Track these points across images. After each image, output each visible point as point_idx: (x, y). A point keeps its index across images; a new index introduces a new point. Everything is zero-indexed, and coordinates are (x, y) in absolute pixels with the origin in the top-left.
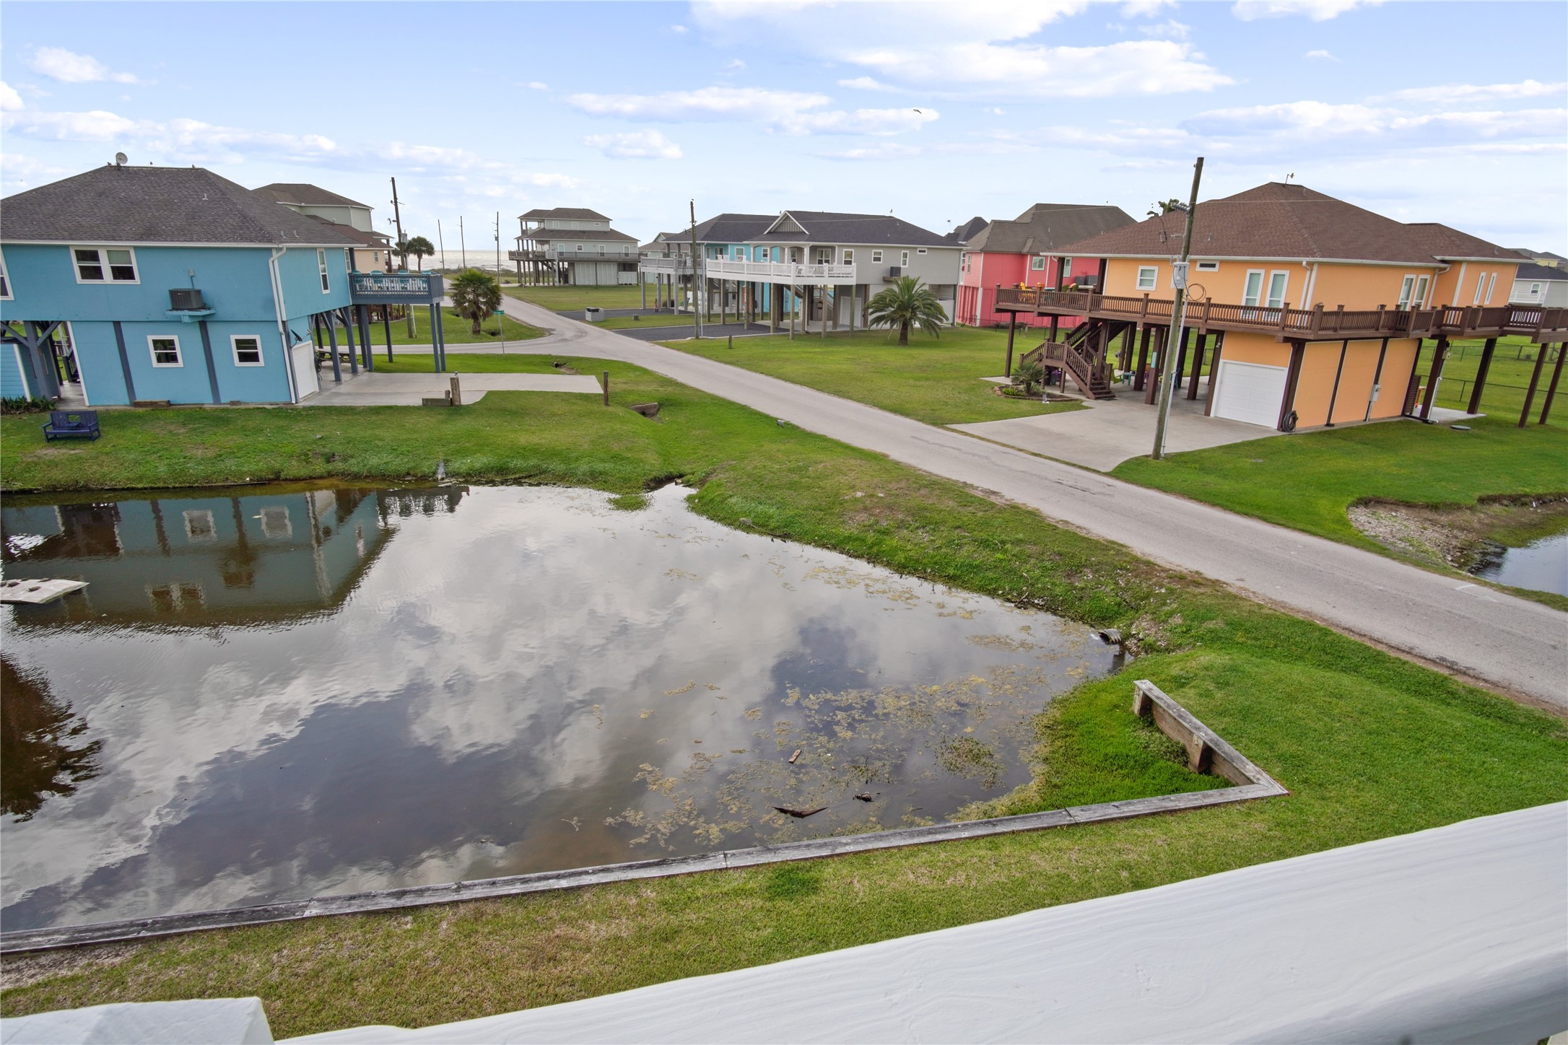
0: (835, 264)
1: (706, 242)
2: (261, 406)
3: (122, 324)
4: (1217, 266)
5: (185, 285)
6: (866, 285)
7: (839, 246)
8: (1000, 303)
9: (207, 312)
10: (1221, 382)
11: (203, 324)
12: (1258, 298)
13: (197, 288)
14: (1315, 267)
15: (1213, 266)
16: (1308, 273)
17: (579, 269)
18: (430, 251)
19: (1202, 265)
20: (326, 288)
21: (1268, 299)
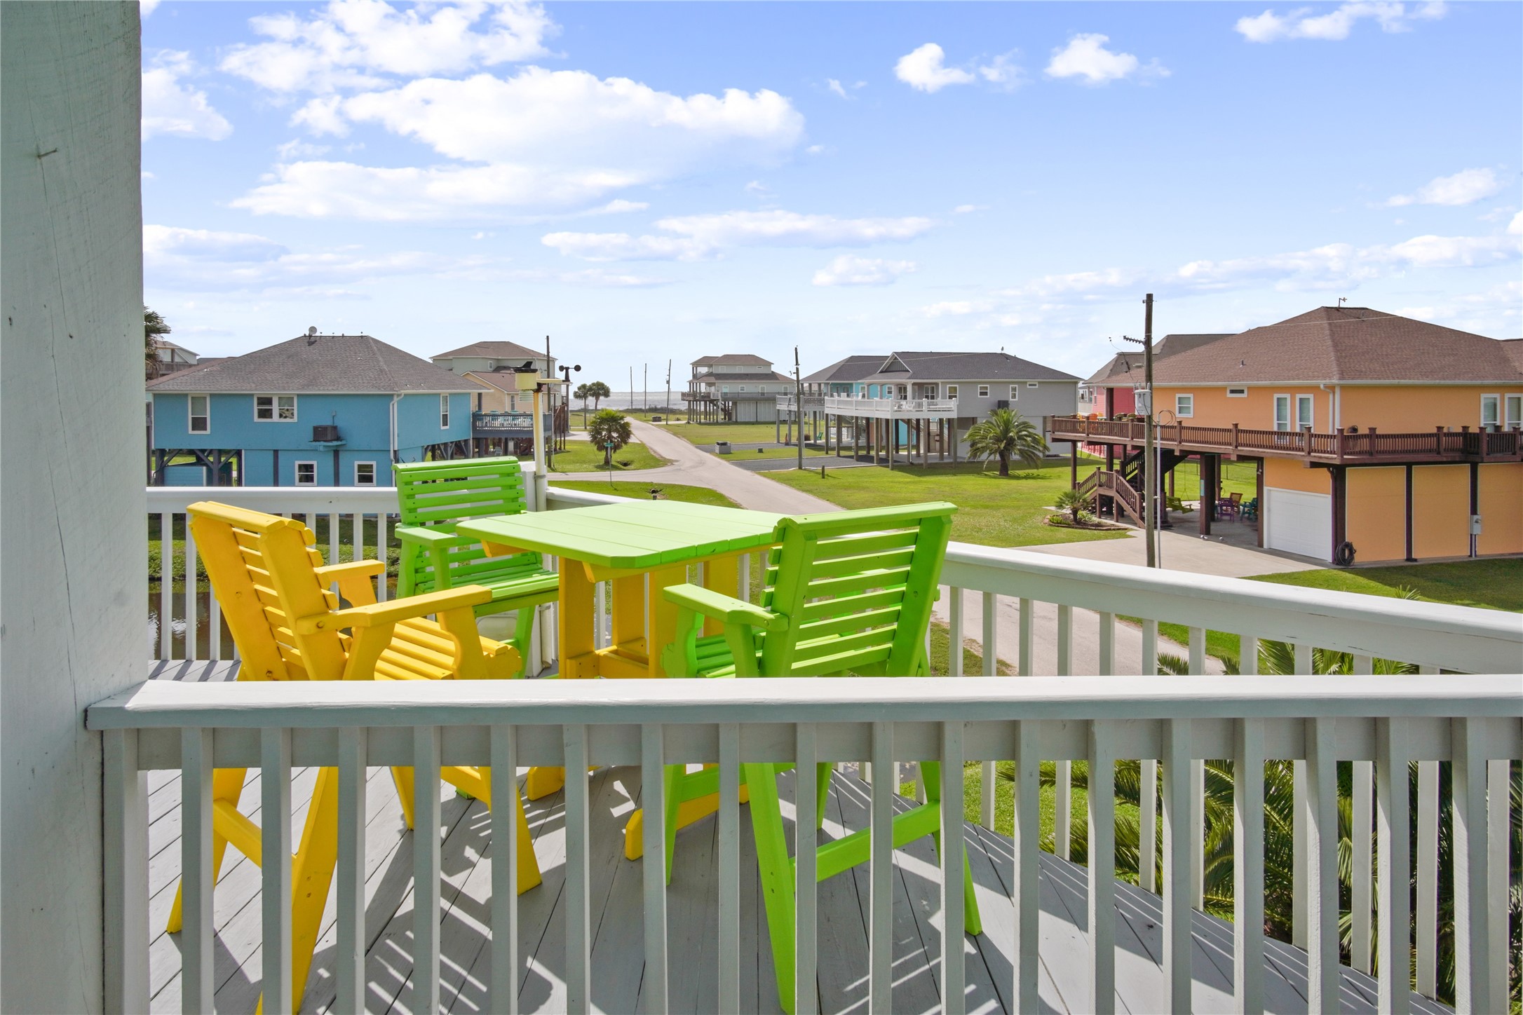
0: (939, 399)
1: (831, 382)
2: (368, 519)
3: (279, 452)
4: (1246, 391)
5: (327, 422)
6: (973, 418)
7: (942, 383)
8: (1056, 433)
9: (339, 443)
10: (1269, 510)
11: (336, 453)
12: (1288, 422)
13: (335, 425)
14: (1338, 391)
15: (1242, 392)
16: (1331, 396)
17: (741, 407)
18: (606, 392)
19: (1232, 392)
20: (445, 424)
21: (1298, 423)
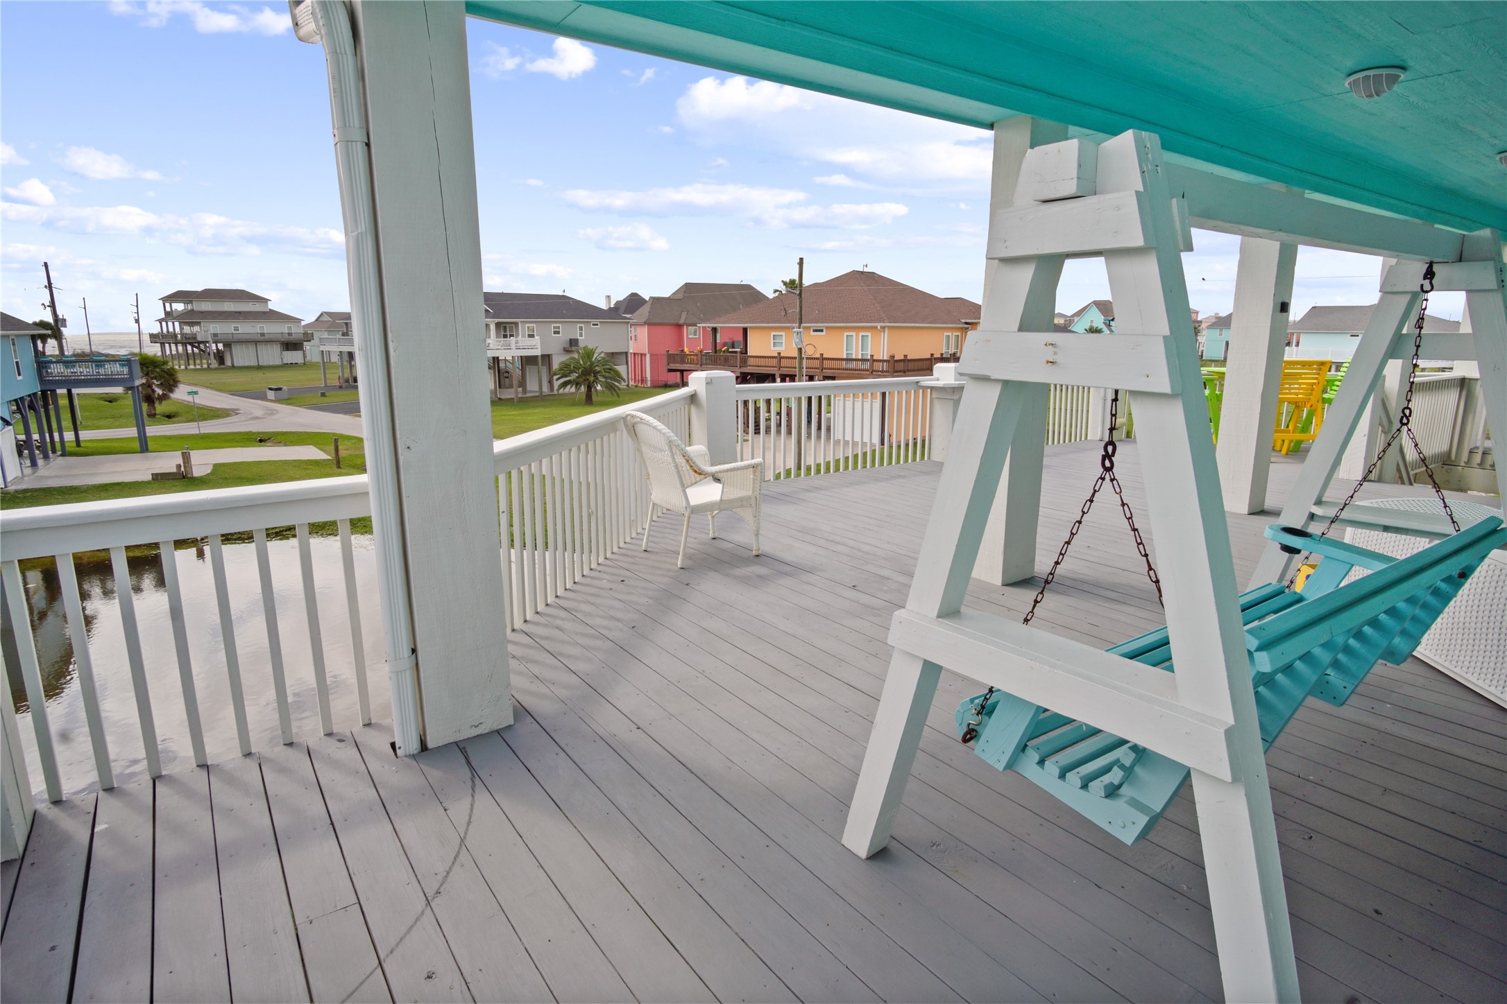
0: (520, 337)
4: (824, 330)
6: (549, 355)
7: (521, 322)
8: (670, 365)
12: (854, 352)
14: (886, 330)
15: (822, 331)
16: (882, 334)
19: (815, 331)
21: (860, 353)
